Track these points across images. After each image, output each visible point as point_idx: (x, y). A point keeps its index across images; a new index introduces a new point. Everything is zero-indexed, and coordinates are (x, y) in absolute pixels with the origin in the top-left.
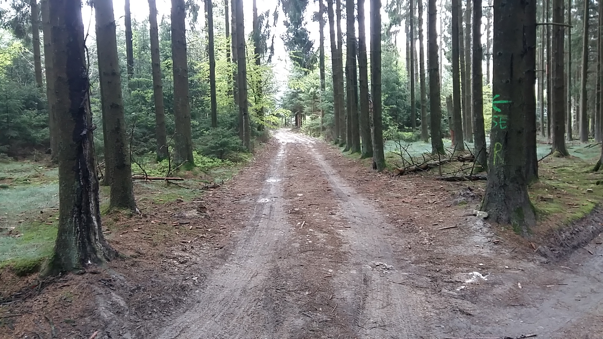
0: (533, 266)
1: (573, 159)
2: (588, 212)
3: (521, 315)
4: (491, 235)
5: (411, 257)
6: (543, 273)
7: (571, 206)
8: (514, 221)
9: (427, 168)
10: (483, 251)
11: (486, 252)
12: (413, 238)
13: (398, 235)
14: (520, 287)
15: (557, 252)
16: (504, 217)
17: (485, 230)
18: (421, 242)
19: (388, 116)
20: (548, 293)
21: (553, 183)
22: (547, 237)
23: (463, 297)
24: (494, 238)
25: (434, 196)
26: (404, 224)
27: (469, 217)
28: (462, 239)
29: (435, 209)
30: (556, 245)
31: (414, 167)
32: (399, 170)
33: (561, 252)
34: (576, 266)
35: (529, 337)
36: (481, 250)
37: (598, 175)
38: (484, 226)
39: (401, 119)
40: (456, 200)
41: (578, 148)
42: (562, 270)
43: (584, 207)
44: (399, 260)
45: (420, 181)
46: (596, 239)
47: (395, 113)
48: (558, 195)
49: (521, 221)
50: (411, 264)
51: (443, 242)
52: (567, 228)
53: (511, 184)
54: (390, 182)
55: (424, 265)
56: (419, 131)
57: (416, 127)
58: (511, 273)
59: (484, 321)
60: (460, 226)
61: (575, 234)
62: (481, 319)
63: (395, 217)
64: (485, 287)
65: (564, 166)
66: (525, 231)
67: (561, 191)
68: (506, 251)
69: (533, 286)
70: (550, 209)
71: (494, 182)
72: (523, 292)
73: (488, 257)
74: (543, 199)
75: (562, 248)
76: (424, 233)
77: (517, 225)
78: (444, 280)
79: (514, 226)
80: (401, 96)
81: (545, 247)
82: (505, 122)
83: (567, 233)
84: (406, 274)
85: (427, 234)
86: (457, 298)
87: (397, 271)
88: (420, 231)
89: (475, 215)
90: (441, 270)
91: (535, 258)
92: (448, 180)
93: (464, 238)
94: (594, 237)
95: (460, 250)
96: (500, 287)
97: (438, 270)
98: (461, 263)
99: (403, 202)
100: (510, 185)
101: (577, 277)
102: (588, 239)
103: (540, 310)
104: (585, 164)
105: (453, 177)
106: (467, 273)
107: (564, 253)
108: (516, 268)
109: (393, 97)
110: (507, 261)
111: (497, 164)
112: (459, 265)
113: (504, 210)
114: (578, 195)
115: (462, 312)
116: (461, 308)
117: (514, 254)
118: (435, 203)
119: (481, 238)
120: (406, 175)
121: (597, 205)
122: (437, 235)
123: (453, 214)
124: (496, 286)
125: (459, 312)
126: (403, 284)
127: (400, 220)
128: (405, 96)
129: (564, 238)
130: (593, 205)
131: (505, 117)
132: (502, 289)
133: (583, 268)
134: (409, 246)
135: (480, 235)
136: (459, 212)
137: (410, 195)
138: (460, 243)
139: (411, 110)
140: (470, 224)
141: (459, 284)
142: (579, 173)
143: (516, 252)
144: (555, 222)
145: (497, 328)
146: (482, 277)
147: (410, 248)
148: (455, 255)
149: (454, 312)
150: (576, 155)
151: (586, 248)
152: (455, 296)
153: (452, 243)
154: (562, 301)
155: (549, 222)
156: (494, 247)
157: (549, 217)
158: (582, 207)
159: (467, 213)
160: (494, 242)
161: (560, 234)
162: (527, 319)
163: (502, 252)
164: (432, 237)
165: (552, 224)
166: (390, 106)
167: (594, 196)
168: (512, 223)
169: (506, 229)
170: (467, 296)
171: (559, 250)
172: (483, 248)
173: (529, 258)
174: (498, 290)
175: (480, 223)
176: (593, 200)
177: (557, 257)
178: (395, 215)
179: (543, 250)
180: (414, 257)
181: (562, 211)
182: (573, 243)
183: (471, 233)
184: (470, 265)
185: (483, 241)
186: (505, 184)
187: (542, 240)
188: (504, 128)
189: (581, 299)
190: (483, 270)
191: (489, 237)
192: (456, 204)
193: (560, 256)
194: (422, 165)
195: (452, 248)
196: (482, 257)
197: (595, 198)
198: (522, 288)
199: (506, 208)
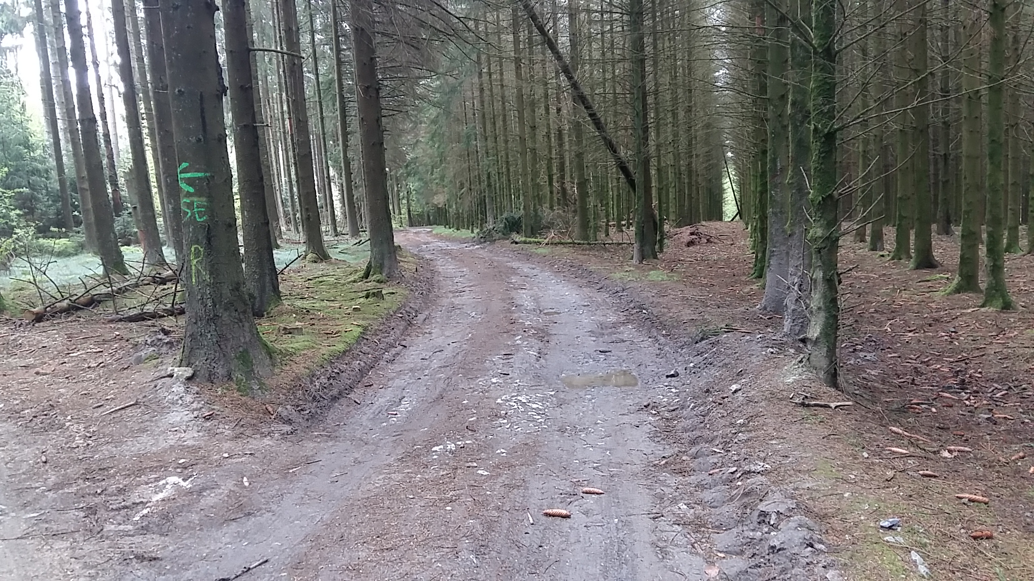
0: (270, 443)
1: (336, 264)
2: (352, 341)
3: (247, 532)
4: (200, 405)
5: (46, 479)
6: (285, 451)
7: (329, 335)
8: (237, 375)
9: (93, 302)
10: (187, 436)
11: (191, 437)
12: (52, 442)
13: (21, 441)
14: (247, 484)
15: (307, 412)
16: (221, 371)
17: (189, 398)
18: (68, 445)
19: (14, 210)
20: (291, 482)
21: (306, 304)
22: (291, 392)
23: (144, 530)
24: (203, 410)
25: (101, 354)
26: (35, 417)
27: (160, 382)
28: (148, 423)
29: (100, 378)
30: (306, 400)
31: (65, 304)
32: (33, 313)
33: (313, 411)
34: (336, 428)
35: (256, 567)
36: (183, 435)
37: (369, 284)
38: (187, 392)
39: (42, 214)
40: (139, 354)
41: (345, 246)
42: (316, 439)
43: (346, 334)
44: (20, 492)
45: (75, 328)
46: (365, 380)
47: (29, 204)
48: (311, 322)
49: (250, 373)
50: (46, 494)
51: (113, 436)
52: (323, 370)
53: (226, 314)
54: (13, 337)
55: (73, 489)
56: (80, 234)
57: (74, 228)
58: (232, 463)
59: (181, 562)
60: (144, 399)
61: (334, 378)
62: (174, 560)
63: (17, 407)
64: (186, 500)
65: (323, 276)
66: (256, 387)
67: (316, 315)
68: (225, 428)
69: (268, 476)
70: (296, 345)
71: (196, 313)
72: (251, 491)
73: (194, 446)
74: (288, 331)
75: (315, 404)
76: (76, 426)
77: (242, 380)
78: (111, 507)
79: (239, 382)
80: (38, 170)
81: (288, 407)
82: (203, 209)
83: (323, 380)
84: (32, 515)
85: (81, 427)
86: (133, 536)
87: (14, 514)
88: (68, 424)
89: (171, 376)
90: (105, 490)
91: (273, 429)
92: (131, 319)
93: (152, 421)
94: (362, 377)
95: (146, 444)
96: (212, 493)
97: (99, 491)
98: (145, 468)
99: (37, 373)
100: (225, 316)
101: (337, 445)
102: (354, 381)
103: (277, 515)
104: (352, 269)
105: (140, 314)
106: (156, 484)
107: (319, 411)
108: (240, 453)
109: (21, 173)
110: (227, 445)
111: (199, 283)
112: (141, 471)
113: (219, 360)
114: (340, 317)
115: (140, 558)
116: (140, 551)
117: (239, 430)
118: (102, 365)
119: (181, 414)
120: (48, 320)
121: (365, 329)
122: (101, 424)
123: (134, 380)
124: (205, 494)
125: (135, 560)
126: (25, 538)
127: (26, 411)
128: (47, 171)
129: (318, 387)
130: (360, 330)
131: (203, 200)
132: (216, 495)
133: (346, 427)
134: (44, 459)
135: (180, 409)
136: (144, 376)
137: (53, 359)
138: (144, 430)
139: (60, 197)
140: (162, 393)
141: (139, 507)
142: (344, 284)
143: (242, 426)
144: (303, 365)
145: (204, 567)
146: (182, 483)
147: (45, 462)
148: (135, 456)
149: (125, 563)
150: (341, 257)
151: (352, 396)
152: (129, 533)
153: (130, 434)
154: (312, 489)
155: (294, 366)
156: (205, 425)
157: (294, 358)
158: (343, 334)
159: (157, 374)
160: (204, 418)
161: (312, 382)
162: (256, 536)
163: (218, 431)
164: (91, 430)
165: (299, 368)
166: (16, 190)
167: (361, 316)
168: (235, 379)
169: (225, 391)
170: (151, 526)
171: (311, 407)
172: (185, 432)
173: (263, 430)
174: (210, 499)
175: (178, 388)
176: (361, 322)
177: (307, 420)
178: (17, 402)
179: (285, 413)
180: (53, 478)
181: (314, 345)
182: (331, 393)
183: (163, 409)
184: (161, 467)
185: (186, 419)
186: (215, 315)
187: (284, 397)
188: (202, 220)
189: (340, 478)
190: (184, 470)
191: (196, 410)
192: (139, 361)
193: (312, 416)
194: (82, 299)
195: (130, 443)
196: (183, 448)
197: (363, 319)
198: (250, 484)
199: (222, 355)
